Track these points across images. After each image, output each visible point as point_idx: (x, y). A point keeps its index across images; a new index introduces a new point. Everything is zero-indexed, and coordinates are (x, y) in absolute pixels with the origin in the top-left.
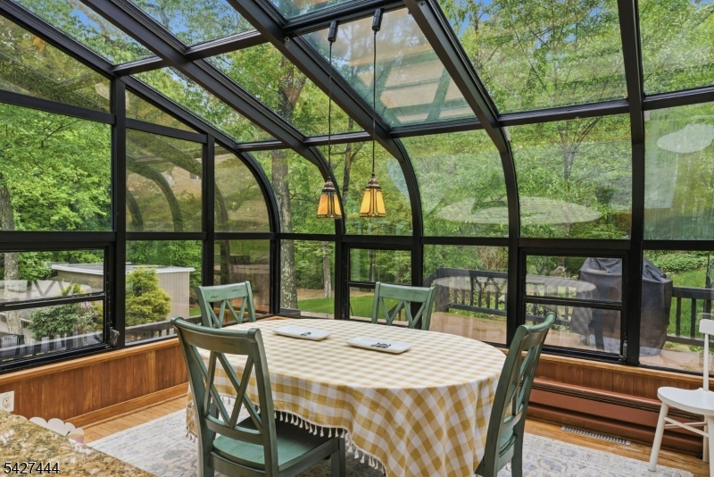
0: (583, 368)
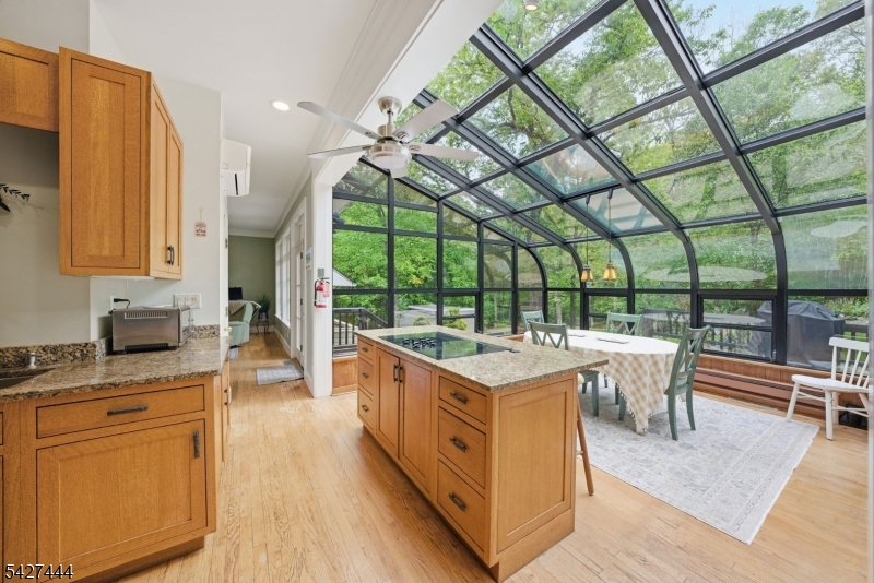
0: (744, 364)
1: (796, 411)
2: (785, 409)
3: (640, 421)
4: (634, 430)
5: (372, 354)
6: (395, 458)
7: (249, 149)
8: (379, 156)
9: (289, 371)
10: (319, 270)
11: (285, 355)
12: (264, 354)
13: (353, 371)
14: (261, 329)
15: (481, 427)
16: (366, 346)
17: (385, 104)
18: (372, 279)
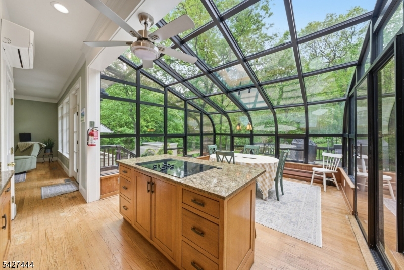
1: (313, 182)
2: (310, 181)
3: (265, 194)
4: (262, 198)
5: (130, 174)
6: (149, 240)
7: (32, 34)
8: (138, 48)
9: (69, 186)
10: (91, 122)
11: (65, 175)
12: (48, 175)
13: (115, 184)
14: (47, 159)
15: (216, 221)
16: (126, 169)
17: (143, 17)
18: (122, 129)
